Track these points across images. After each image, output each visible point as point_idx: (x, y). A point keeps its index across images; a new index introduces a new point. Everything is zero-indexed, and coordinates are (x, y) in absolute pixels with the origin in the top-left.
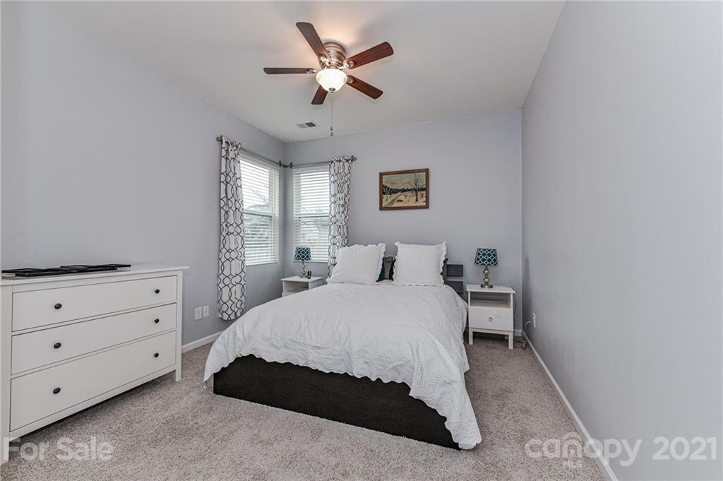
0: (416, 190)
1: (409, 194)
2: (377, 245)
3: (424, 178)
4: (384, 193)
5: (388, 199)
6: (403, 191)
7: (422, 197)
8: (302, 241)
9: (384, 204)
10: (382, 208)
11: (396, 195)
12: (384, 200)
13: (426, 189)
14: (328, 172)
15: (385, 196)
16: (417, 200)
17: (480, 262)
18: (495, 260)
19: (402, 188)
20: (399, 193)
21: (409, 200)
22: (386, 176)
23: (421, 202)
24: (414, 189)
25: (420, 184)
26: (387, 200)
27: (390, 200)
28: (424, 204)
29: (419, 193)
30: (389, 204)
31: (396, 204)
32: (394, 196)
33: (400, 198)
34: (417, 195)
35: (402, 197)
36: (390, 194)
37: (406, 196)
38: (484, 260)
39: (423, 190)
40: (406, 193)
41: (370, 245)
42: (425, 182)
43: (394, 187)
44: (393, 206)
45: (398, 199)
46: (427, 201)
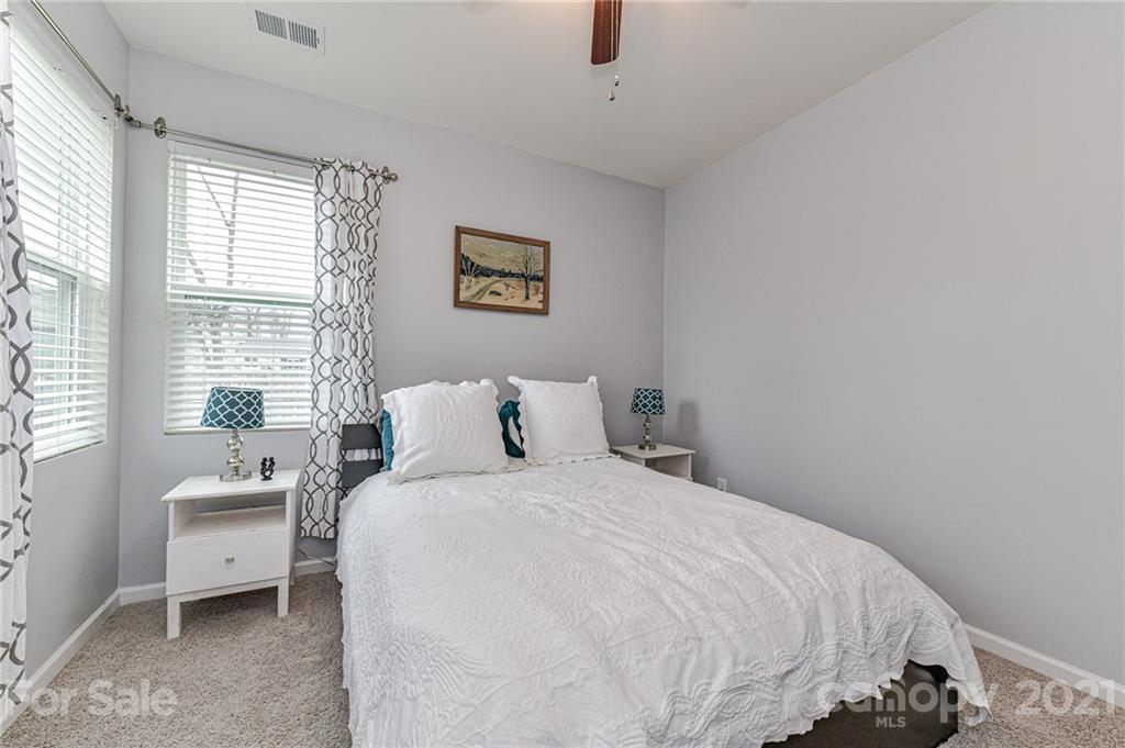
0: (527, 278)
1: (513, 282)
2: (479, 383)
3: (541, 258)
4: (463, 272)
5: (471, 287)
6: (503, 274)
7: (537, 292)
8: (189, 369)
9: (463, 296)
10: (458, 303)
11: (489, 280)
12: (462, 286)
13: (543, 279)
14: (312, 188)
15: (465, 279)
16: (527, 297)
17: (640, 409)
18: (661, 407)
19: (499, 268)
20: (495, 278)
21: (513, 294)
22: (468, 236)
23: (535, 302)
24: (523, 275)
25: (534, 269)
26: (468, 288)
27: (475, 289)
28: (540, 306)
29: (532, 284)
30: (474, 296)
31: (487, 300)
32: (484, 281)
33: (496, 287)
34: (527, 288)
35: (499, 287)
36: (476, 276)
37: (508, 286)
38: (645, 406)
39: (540, 279)
40: (507, 280)
41: (464, 384)
42: (541, 267)
43: (483, 263)
44: (483, 301)
45: (492, 288)
46: (546, 301)
